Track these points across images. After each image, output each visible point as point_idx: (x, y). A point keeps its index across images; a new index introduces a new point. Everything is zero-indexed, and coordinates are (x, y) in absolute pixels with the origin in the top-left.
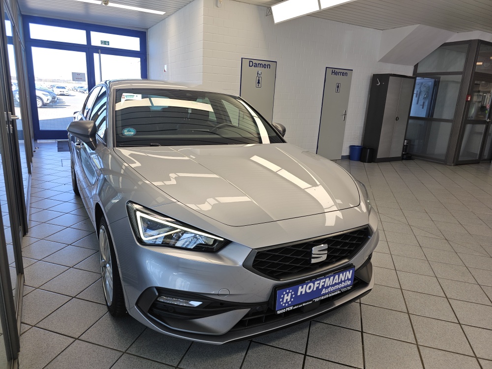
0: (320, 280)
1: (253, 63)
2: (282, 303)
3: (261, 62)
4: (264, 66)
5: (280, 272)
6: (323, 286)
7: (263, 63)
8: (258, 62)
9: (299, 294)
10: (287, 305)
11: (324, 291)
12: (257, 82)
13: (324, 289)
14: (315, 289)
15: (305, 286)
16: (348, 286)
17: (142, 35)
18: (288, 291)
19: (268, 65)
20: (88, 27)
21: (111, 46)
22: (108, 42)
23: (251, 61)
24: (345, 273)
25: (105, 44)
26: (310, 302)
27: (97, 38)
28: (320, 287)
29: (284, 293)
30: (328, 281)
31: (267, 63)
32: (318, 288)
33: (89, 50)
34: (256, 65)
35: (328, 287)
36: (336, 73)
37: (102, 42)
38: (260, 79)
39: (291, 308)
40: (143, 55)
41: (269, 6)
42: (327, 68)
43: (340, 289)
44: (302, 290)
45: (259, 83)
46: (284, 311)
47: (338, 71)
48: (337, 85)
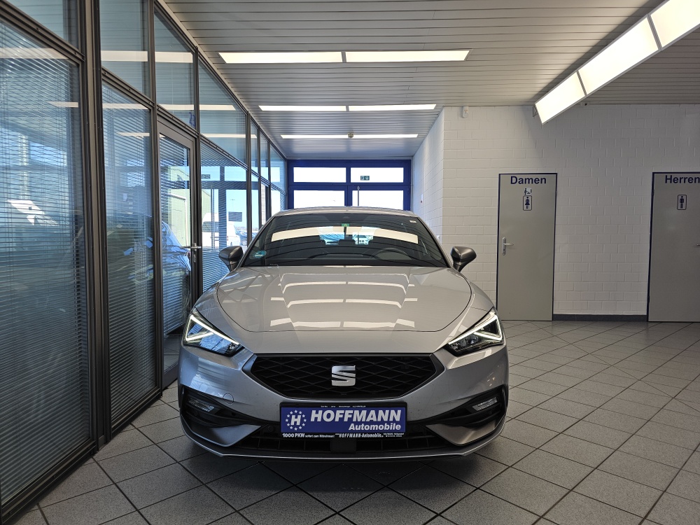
0: (345, 409)
1: (515, 179)
2: (288, 425)
3: (529, 177)
4: (536, 181)
5: (292, 388)
6: (350, 420)
7: (534, 177)
8: (524, 177)
9: (313, 420)
10: (296, 429)
11: (352, 427)
12: (525, 203)
13: (352, 425)
14: (337, 420)
15: (320, 412)
16: (396, 431)
17: (406, 163)
18: (296, 411)
19: (542, 179)
20: (348, 163)
21: (371, 181)
22: (368, 177)
23: (513, 176)
24: (387, 411)
25: (365, 179)
26: (332, 436)
27: (357, 174)
28: (346, 420)
29: (291, 413)
30: (359, 415)
31: (540, 177)
32: (341, 419)
33: (348, 188)
34: (522, 181)
35: (357, 423)
36: (675, 181)
37: (362, 178)
38: (530, 198)
39: (303, 435)
40: (406, 187)
41: (532, 103)
42: (654, 173)
43: (382, 432)
44: (316, 416)
45: (527, 204)
46: (292, 435)
47: (679, 176)
48: (680, 197)
